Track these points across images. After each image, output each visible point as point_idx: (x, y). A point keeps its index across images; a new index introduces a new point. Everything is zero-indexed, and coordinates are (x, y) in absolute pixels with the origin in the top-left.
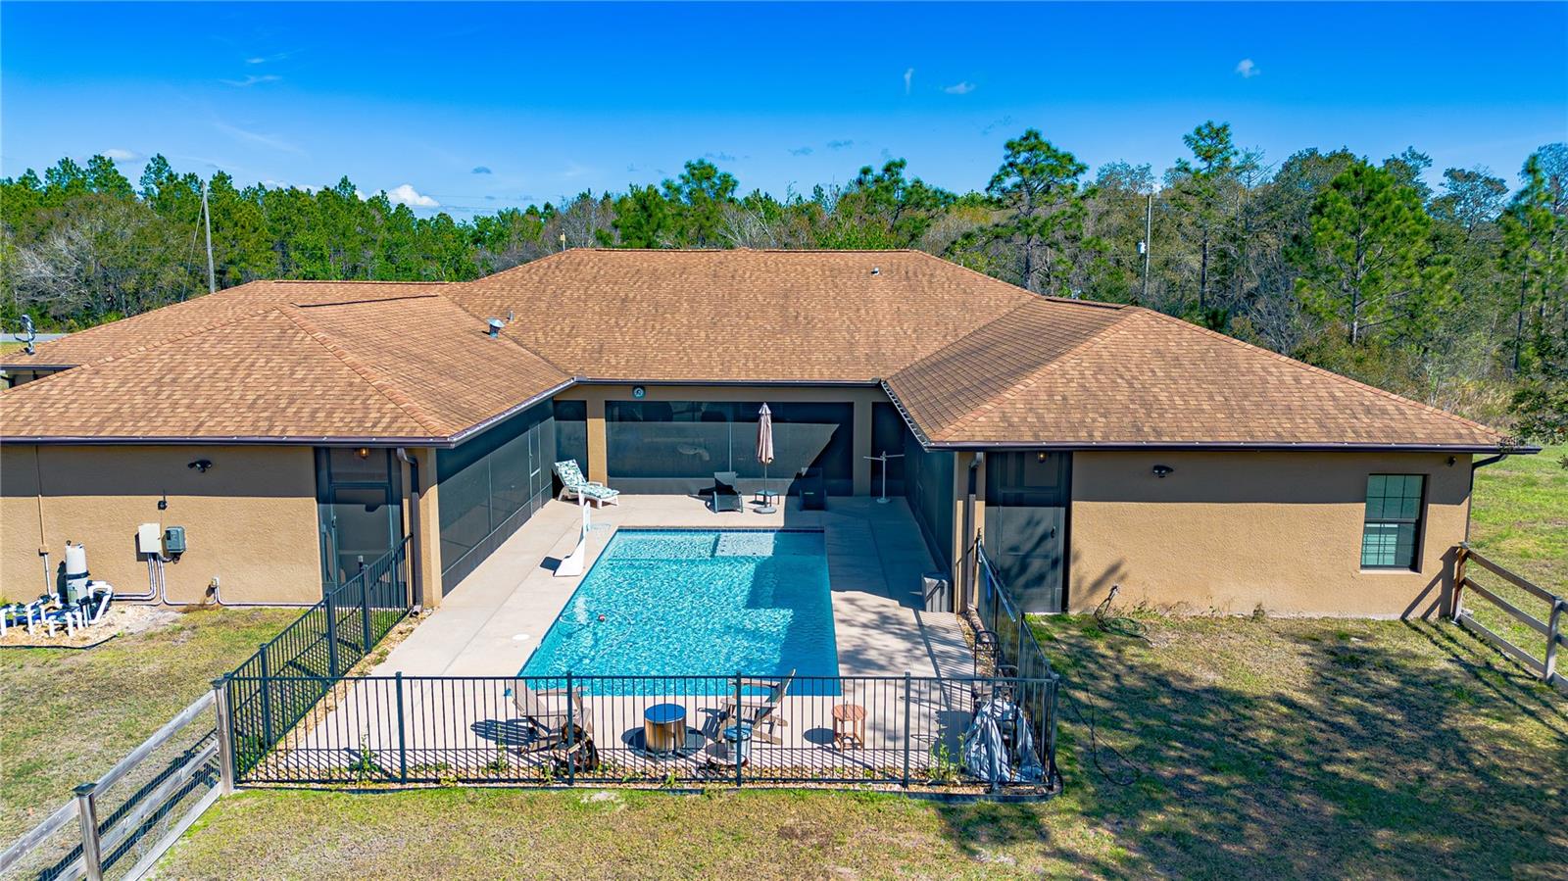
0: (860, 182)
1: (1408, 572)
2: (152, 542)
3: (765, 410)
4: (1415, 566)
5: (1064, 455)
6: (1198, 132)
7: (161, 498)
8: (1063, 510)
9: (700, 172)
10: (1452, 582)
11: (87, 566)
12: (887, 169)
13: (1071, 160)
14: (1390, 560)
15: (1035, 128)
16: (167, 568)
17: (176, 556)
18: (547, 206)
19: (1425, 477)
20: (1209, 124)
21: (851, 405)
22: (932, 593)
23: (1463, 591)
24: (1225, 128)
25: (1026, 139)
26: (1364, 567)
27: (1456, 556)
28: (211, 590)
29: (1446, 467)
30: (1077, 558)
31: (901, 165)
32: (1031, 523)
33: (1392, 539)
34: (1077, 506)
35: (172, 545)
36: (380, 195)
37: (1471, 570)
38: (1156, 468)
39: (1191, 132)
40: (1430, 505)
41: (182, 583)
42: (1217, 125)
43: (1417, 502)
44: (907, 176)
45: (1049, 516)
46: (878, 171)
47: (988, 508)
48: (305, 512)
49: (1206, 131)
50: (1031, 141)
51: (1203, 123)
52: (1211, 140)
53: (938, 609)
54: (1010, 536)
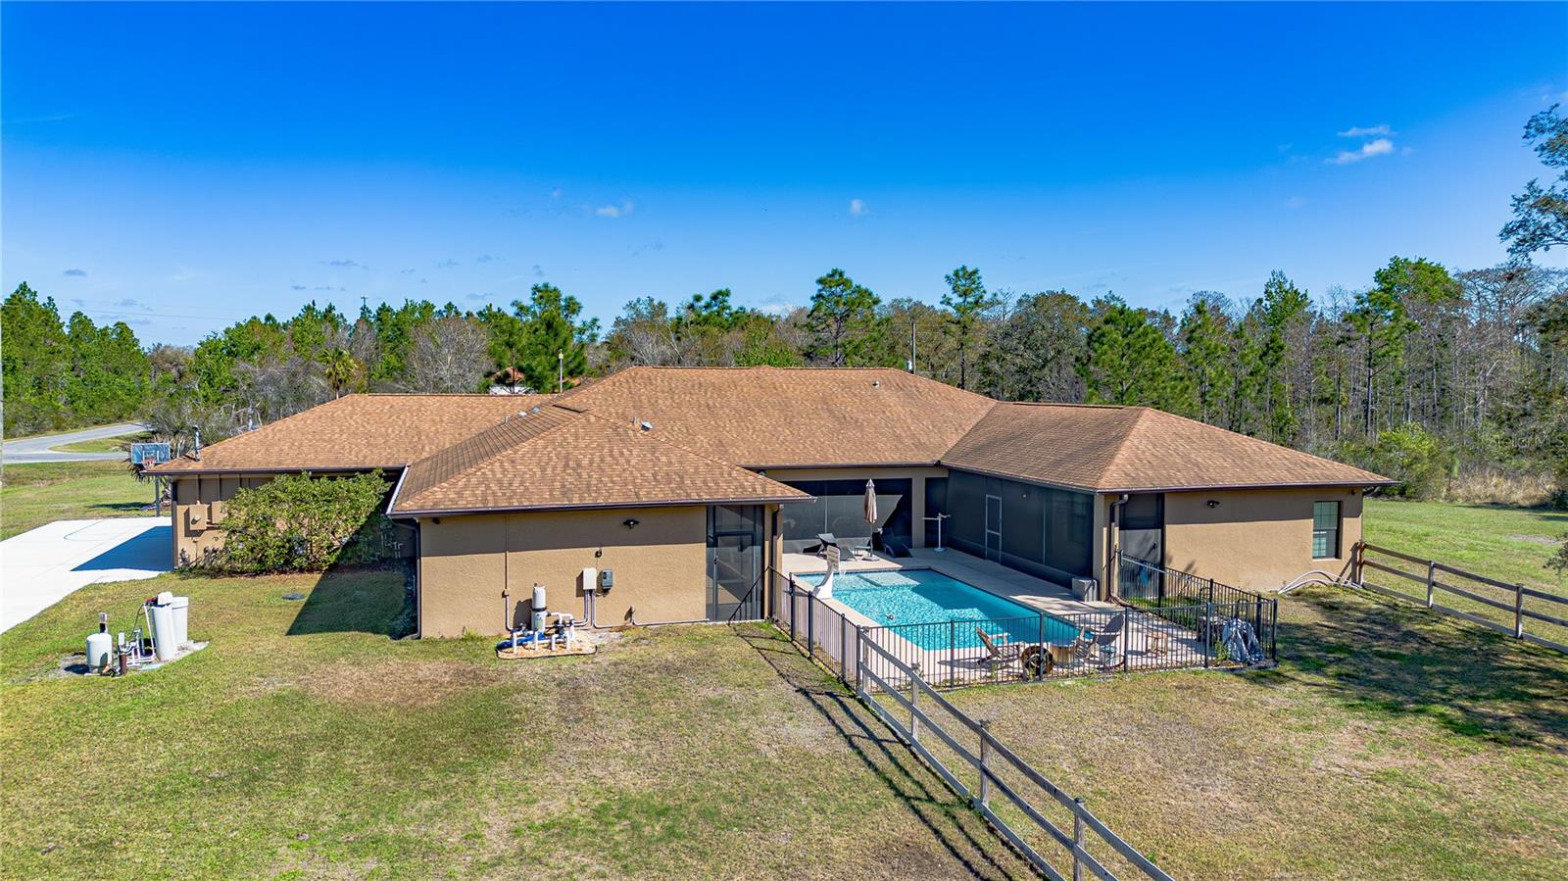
0: (691, 307)
1: (1334, 559)
2: (590, 582)
3: (871, 484)
4: (1337, 555)
5: (1159, 497)
6: (956, 274)
7: (598, 549)
8: (1160, 530)
9: (545, 294)
10: (1357, 564)
11: (546, 603)
12: (715, 297)
13: (870, 294)
14: (1324, 553)
15: (840, 268)
16: (598, 600)
17: (605, 591)
18: (269, 318)
19: (1339, 502)
20: (964, 268)
21: (910, 480)
22: (1088, 589)
23: (1363, 569)
24: (975, 272)
25: (832, 276)
26: (1314, 558)
27: (1359, 548)
28: (630, 613)
29: (1351, 495)
30: (1170, 561)
31: (727, 293)
32: (1146, 539)
33: (1324, 540)
34: (1168, 527)
35: (605, 583)
36: (47, 301)
37: (1368, 555)
38: (1209, 502)
39: (951, 274)
40: (1345, 519)
41: (610, 610)
42: (970, 269)
43: (1335, 518)
44: (734, 303)
45: (1153, 534)
46: (707, 299)
47: (1122, 532)
48: (697, 553)
49: (961, 273)
50: (836, 278)
51: (960, 267)
52: (965, 280)
53: (1095, 598)
54: (1133, 549)
